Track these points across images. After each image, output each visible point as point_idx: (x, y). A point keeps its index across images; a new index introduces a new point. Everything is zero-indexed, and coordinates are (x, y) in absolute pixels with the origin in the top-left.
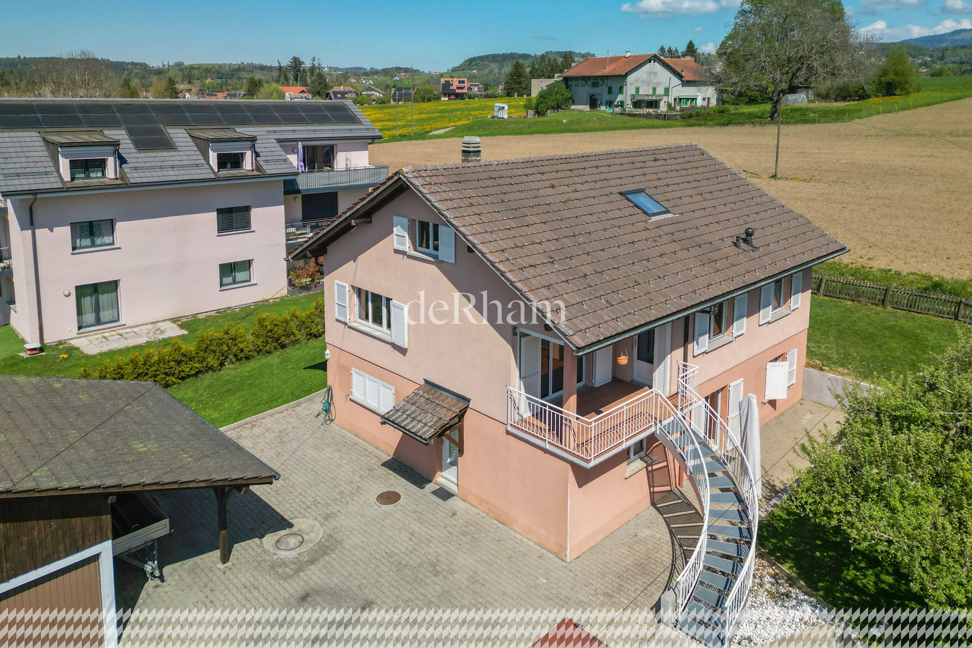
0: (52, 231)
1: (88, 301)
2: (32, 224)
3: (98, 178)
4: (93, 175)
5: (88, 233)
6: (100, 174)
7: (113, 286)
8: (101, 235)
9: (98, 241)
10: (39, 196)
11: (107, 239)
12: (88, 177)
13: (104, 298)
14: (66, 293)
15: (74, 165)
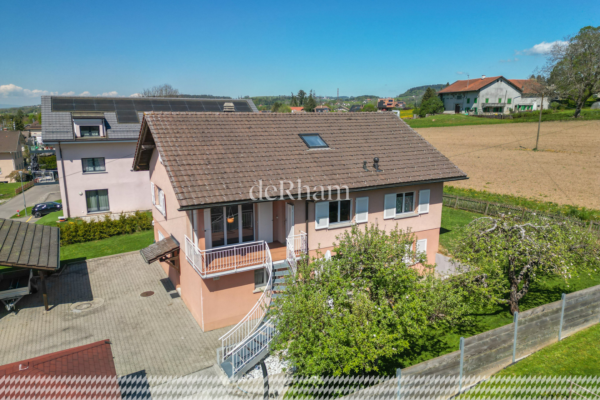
0: (72, 162)
1: (93, 199)
2: (61, 157)
3: (96, 136)
4: (93, 134)
5: (92, 164)
6: (97, 134)
7: (105, 192)
8: (99, 165)
9: (97, 168)
10: (61, 143)
11: (102, 168)
12: (91, 135)
13: (102, 198)
14: (80, 193)
15: (82, 129)
